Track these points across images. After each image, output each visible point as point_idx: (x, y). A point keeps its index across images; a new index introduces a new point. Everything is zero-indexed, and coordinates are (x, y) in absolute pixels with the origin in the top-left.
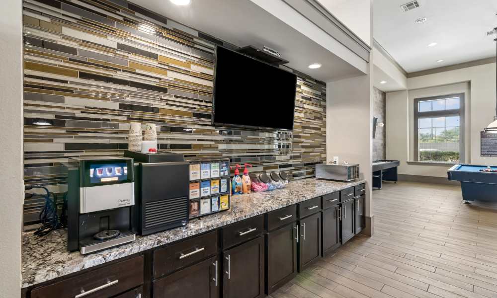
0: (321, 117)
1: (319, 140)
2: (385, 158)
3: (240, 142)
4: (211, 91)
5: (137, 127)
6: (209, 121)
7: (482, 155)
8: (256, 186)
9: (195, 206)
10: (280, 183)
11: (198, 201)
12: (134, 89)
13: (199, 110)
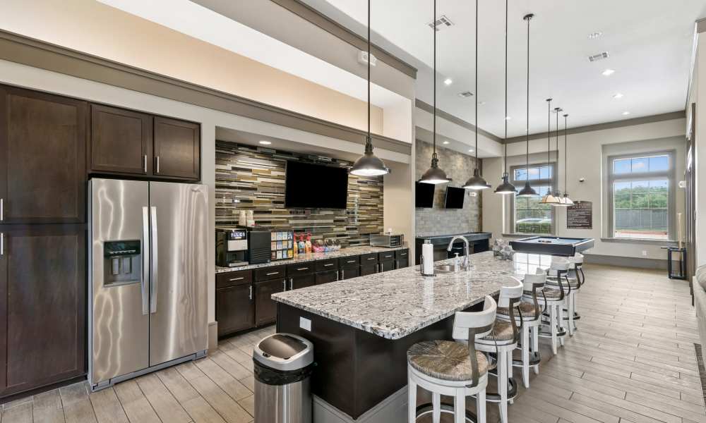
0: (378, 196)
1: (374, 215)
2: (481, 230)
3: (305, 218)
4: (284, 186)
5: (243, 212)
6: (282, 205)
7: (569, 227)
8: (315, 248)
9: (274, 254)
10: (336, 247)
11: (276, 251)
12: (240, 191)
13: (276, 199)
